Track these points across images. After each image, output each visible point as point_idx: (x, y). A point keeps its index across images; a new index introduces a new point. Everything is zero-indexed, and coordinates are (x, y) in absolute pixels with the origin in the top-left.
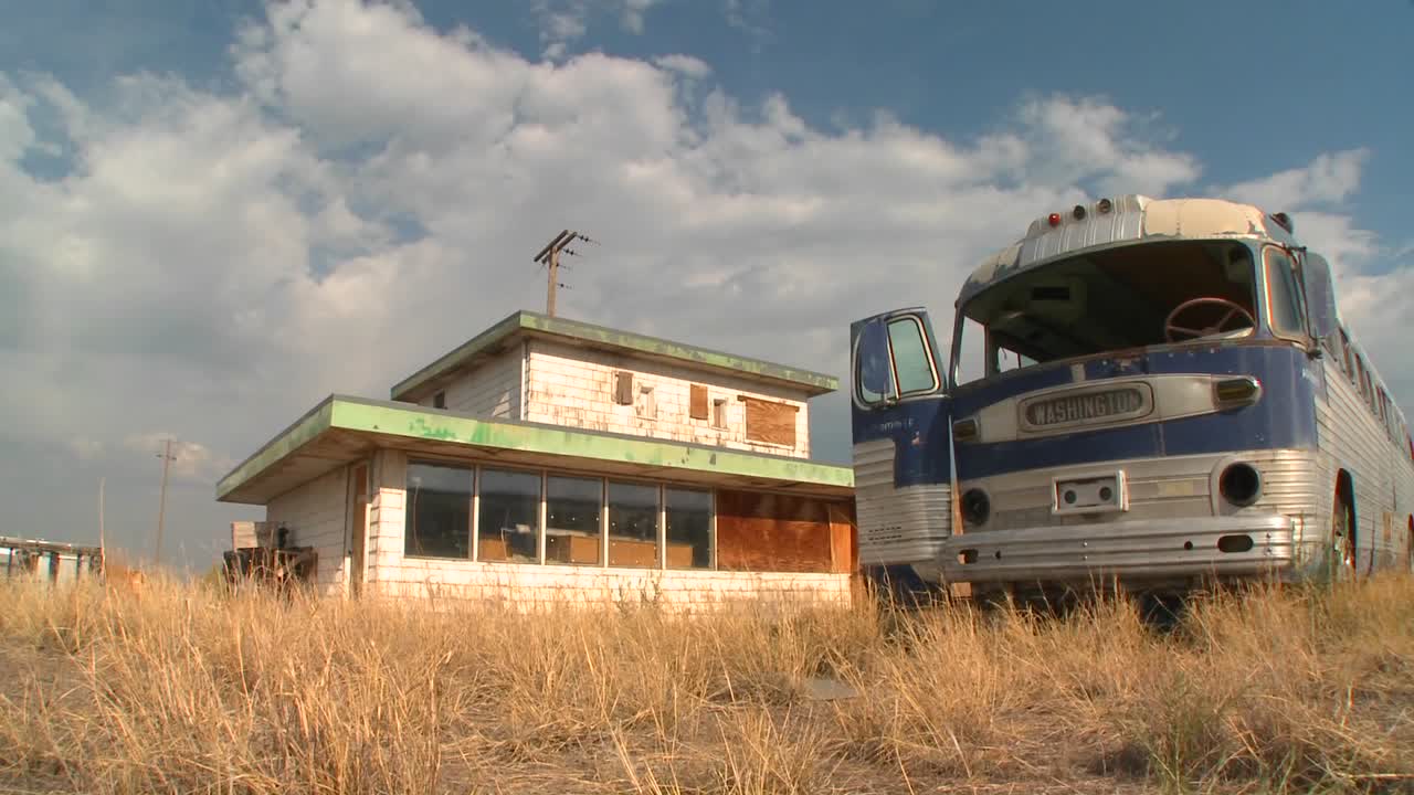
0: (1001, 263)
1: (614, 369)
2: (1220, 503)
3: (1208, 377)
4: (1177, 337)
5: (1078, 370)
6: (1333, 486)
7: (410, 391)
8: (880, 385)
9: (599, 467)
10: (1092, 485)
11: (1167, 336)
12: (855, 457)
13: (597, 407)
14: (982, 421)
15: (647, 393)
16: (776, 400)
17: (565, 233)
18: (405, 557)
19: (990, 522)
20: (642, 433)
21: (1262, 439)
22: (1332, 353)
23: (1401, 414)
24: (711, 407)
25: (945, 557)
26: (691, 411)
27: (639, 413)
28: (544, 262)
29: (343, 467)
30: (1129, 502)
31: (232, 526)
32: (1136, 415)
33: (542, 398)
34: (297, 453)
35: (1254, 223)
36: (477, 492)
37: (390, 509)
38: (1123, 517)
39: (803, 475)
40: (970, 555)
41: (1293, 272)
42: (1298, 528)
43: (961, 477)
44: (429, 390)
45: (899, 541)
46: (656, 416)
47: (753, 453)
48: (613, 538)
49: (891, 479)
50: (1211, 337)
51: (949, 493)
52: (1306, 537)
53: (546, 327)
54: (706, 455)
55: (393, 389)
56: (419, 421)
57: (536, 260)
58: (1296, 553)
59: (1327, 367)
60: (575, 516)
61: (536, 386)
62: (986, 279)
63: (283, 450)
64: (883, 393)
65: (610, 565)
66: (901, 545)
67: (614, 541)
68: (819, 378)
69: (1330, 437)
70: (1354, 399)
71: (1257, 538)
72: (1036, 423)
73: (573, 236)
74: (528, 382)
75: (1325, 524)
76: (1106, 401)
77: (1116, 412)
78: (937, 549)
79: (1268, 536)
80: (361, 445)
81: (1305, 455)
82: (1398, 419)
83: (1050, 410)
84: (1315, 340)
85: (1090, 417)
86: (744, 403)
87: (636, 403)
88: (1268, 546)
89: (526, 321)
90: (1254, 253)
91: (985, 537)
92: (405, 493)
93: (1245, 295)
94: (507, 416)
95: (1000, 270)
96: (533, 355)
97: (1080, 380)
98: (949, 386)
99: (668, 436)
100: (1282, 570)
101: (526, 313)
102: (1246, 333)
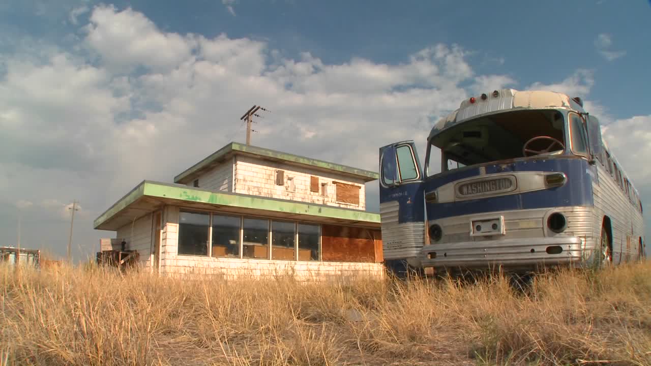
0: (448, 121)
1: (275, 169)
2: (548, 231)
3: (542, 173)
4: (529, 154)
5: (482, 169)
6: (601, 223)
7: (182, 179)
8: (393, 176)
9: (268, 214)
10: (489, 222)
11: (524, 153)
12: (381, 210)
13: (267, 186)
14: (439, 193)
15: (291, 180)
16: (350, 183)
17: (254, 107)
18: (178, 255)
19: (442, 239)
20: (288, 198)
21: (567, 202)
22: (601, 162)
23: (637, 191)
24: (320, 186)
25: (421, 255)
26: (311, 189)
27: (287, 189)
28: (245, 120)
29: (150, 213)
30: (506, 230)
31: (100, 240)
32: (508, 190)
33: (242, 182)
34: (129, 207)
35: (564, 102)
36: (211, 225)
37: (171, 233)
38: (503, 237)
39: (361, 218)
40: (433, 255)
41: (582, 124)
42: (583, 243)
43: (430, 218)
44: (191, 178)
45: (401, 248)
46: (295, 191)
47: (339, 208)
48: (274, 246)
49: (397, 220)
50: (544, 155)
51: (424, 226)
52: (587, 247)
53: (244, 149)
54: (317, 208)
55: (175, 178)
56: (185, 192)
57: (241, 119)
58: (582, 254)
59: (598, 168)
60: (256, 236)
61: (240, 177)
62: (441, 127)
63: (123, 206)
64: (393, 180)
65: (273, 259)
66: (402, 250)
67: (274, 248)
68: (370, 173)
69: (599, 201)
70: (612, 183)
71: (564, 247)
72: (463, 194)
73: (258, 108)
74: (235, 175)
75: (596, 241)
76: (495, 184)
77: (500, 189)
78: (418, 252)
79: (569, 247)
80: (158, 203)
81: (587, 209)
82: (635, 193)
83: (470, 187)
84: (592, 156)
85: (488, 191)
86: (336, 185)
87: (285, 185)
88: (569, 251)
89: (235, 147)
90: (564, 115)
91: (440, 246)
92: (178, 225)
93: (560, 135)
94: (226, 190)
95: (447, 123)
96: (238, 162)
97: (483, 174)
98: (424, 177)
99: (300, 200)
100: (577, 263)
101: (235, 143)
102: (560, 152)
